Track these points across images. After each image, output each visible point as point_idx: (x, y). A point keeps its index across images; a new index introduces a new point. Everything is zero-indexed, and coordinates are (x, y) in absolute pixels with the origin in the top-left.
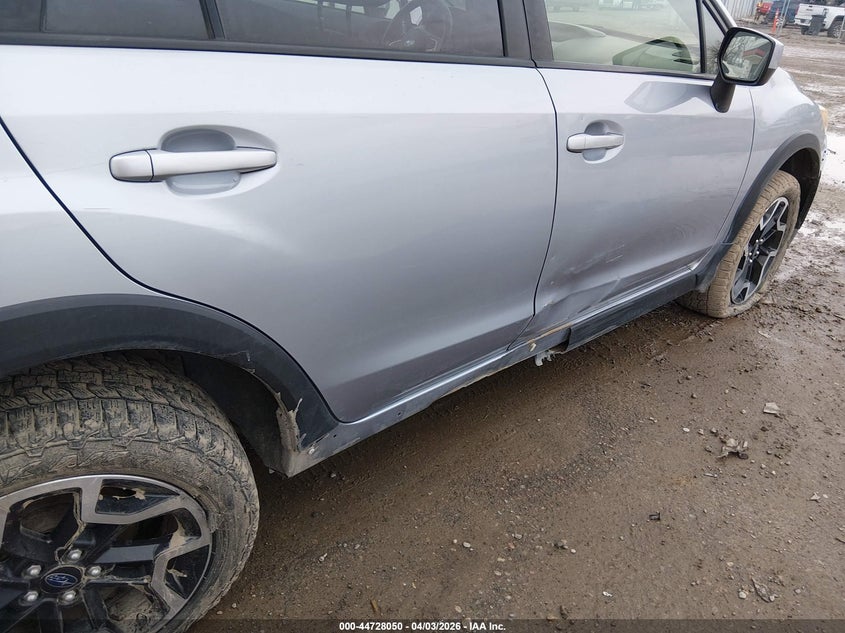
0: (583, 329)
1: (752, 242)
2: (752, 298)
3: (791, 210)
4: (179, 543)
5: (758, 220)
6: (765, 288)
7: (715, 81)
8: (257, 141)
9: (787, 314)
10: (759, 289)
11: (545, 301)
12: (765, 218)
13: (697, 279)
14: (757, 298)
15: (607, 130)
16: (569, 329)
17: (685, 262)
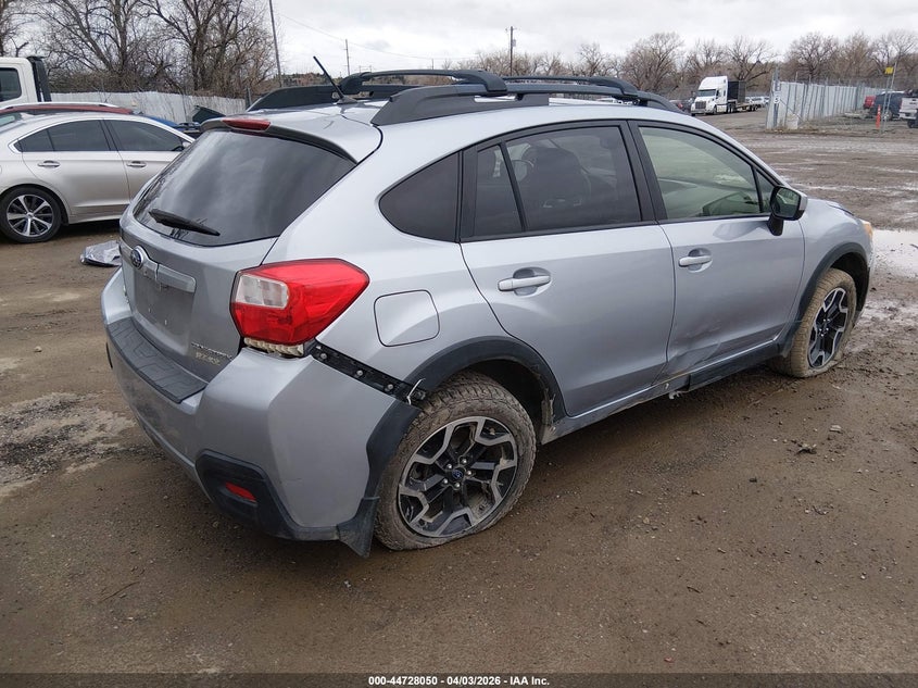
0: (698, 376)
1: (820, 320)
2: (827, 364)
3: (849, 297)
4: (504, 464)
5: (819, 305)
6: (838, 356)
7: (771, 216)
8: (543, 271)
9: (856, 374)
10: (834, 356)
11: (673, 354)
12: (827, 303)
13: (779, 347)
14: (832, 363)
15: (701, 253)
16: (690, 376)
17: (767, 334)
